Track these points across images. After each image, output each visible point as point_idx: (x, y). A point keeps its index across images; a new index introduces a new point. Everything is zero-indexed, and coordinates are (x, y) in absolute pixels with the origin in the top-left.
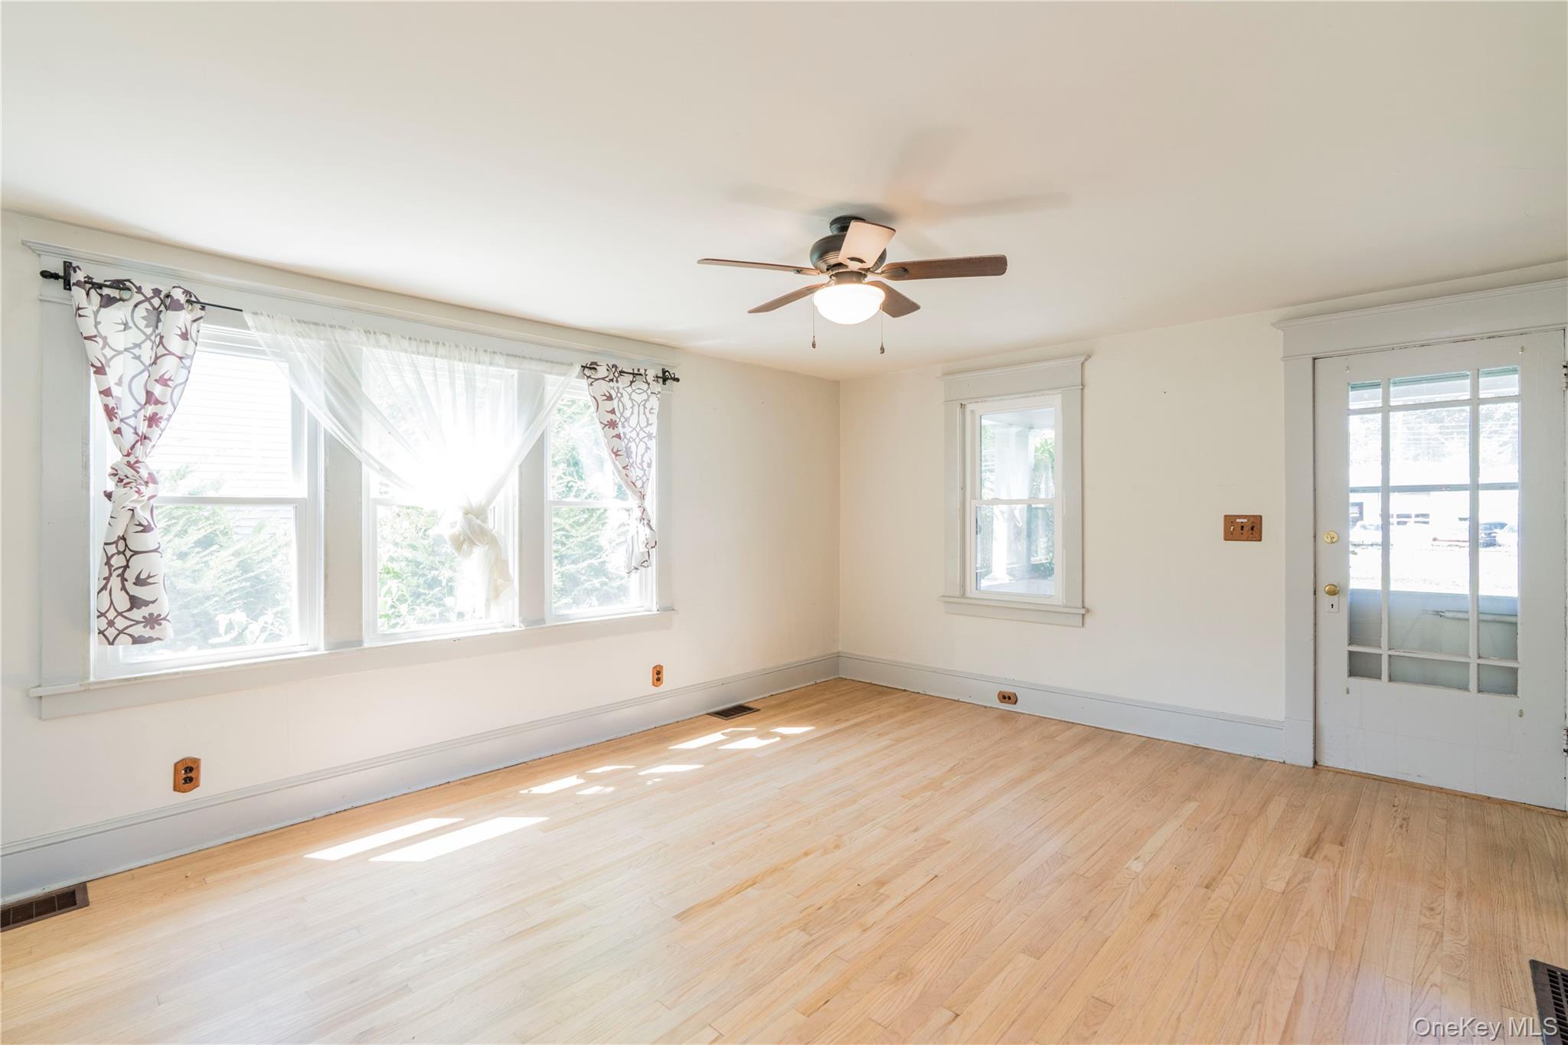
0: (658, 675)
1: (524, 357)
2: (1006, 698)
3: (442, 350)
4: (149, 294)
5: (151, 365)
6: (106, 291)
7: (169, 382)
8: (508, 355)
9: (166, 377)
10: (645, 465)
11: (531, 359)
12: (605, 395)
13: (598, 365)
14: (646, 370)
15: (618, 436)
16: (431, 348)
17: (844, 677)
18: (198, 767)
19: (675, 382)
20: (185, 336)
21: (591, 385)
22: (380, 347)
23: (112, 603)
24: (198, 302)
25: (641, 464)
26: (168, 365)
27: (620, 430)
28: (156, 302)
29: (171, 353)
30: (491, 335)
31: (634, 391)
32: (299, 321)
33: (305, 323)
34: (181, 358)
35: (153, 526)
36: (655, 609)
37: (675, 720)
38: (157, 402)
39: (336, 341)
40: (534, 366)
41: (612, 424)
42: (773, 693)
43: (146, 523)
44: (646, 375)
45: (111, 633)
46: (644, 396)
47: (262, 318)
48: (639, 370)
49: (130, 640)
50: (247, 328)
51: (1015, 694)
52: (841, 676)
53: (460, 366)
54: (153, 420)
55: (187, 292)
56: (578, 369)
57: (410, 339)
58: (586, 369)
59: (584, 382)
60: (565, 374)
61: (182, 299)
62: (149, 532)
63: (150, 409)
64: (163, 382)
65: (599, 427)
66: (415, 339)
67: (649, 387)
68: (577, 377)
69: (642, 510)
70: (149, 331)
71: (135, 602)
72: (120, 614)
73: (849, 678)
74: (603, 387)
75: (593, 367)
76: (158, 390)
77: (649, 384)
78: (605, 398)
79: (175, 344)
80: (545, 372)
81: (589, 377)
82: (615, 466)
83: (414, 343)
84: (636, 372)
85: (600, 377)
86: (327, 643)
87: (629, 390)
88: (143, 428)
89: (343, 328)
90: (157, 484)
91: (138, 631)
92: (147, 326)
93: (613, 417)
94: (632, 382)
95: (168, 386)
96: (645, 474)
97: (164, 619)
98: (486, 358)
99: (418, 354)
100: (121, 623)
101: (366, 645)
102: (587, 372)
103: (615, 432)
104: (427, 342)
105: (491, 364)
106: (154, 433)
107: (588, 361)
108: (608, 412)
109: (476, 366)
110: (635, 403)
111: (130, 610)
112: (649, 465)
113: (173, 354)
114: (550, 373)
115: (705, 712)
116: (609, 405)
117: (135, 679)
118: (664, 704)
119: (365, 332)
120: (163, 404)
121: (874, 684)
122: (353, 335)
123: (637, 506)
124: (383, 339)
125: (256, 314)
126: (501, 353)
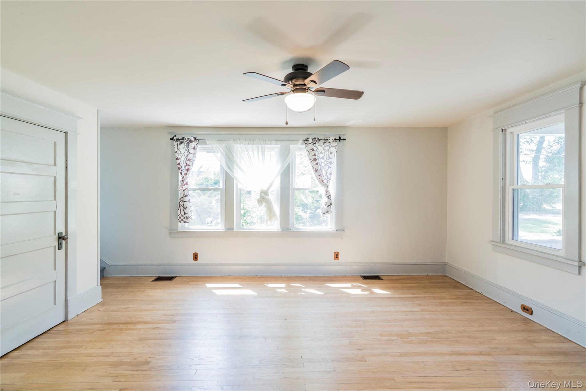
0: (337, 256)
1: (281, 140)
2: (525, 309)
3: (255, 142)
4: (187, 140)
5: (187, 157)
6: (181, 141)
7: (191, 160)
8: (276, 140)
9: (190, 159)
10: (328, 174)
11: (284, 140)
12: (311, 149)
13: (309, 139)
14: (329, 138)
15: (317, 164)
16: (252, 142)
17: (447, 275)
18: (198, 255)
19: (344, 140)
20: (194, 148)
21: (307, 146)
22: (238, 144)
23: (180, 213)
24: (197, 140)
25: (326, 174)
26: (190, 156)
27: (318, 161)
28: (188, 141)
29: (190, 153)
30: (271, 135)
31: (325, 146)
32: (218, 140)
33: (219, 140)
34: (194, 154)
35: (188, 195)
36: (335, 230)
37: (345, 275)
38: (189, 165)
39: (227, 144)
40: (285, 142)
41: (315, 160)
42: (399, 274)
43: (186, 194)
44: (329, 140)
45: (180, 220)
46: (328, 148)
47: (210, 141)
48: (327, 138)
49: (183, 222)
50: (207, 144)
51: (531, 309)
52: (446, 275)
53: (260, 146)
54: (188, 170)
55: (194, 138)
56: (301, 141)
57: (246, 140)
58: (305, 141)
59: (304, 146)
60: (296, 144)
61: (193, 139)
62: (187, 196)
63: (187, 167)
64: (189, 160)
65: (309, 161)
66: (247, 140)
67: (330, 144)
68: (301, 144)
69: (326, 191)
70: (186, 148)
71: (185, 213)
72: (182, 216)
73: (449, 276)
74: (310, 146)
75: (307, 140)
76: (188, 162)
77: (330, 143)
78: (312, 150)
79: (192, 151)
80: (290, 144)
81: (306, 144)
82: (316, 175)
83: (247, 141)
84: (326, 139)
85: (310, 143)
86: (225, 228)
87: (323, 146)
88: (186, 172)
89: (228, 140)
90: (188, 185)
91: (185, 220)
92: (186, 147)
93: (315, 157)
94: (324, 143)
95: (190, 161)
96: (328, 178)
97: (189, 218)
98: (269, 142)
99: (249, 144)
100: (182, 218)
101: (234, 230)
102: (305, 142)
103: (316, 162)
104: (251, 140)
105: (270, 144)
106: (188, 173)
107: (305, 138)
108: (313, 155)
109: (266, 145)
110: (326, 151)
111: (184, 215)
112: (330, 174)
113: (191, 153)
114: (292, 144)
115: (359, 275)
116: (313, 153)
117: (185, 231)
118: (337, 267)
119: (234, 140)
120: (190, 166)
121: (459, 282)
122: (231, 142)
123: (325, 190)
124: (238, 141)
125: (208, 140)
126: (273, 140)
